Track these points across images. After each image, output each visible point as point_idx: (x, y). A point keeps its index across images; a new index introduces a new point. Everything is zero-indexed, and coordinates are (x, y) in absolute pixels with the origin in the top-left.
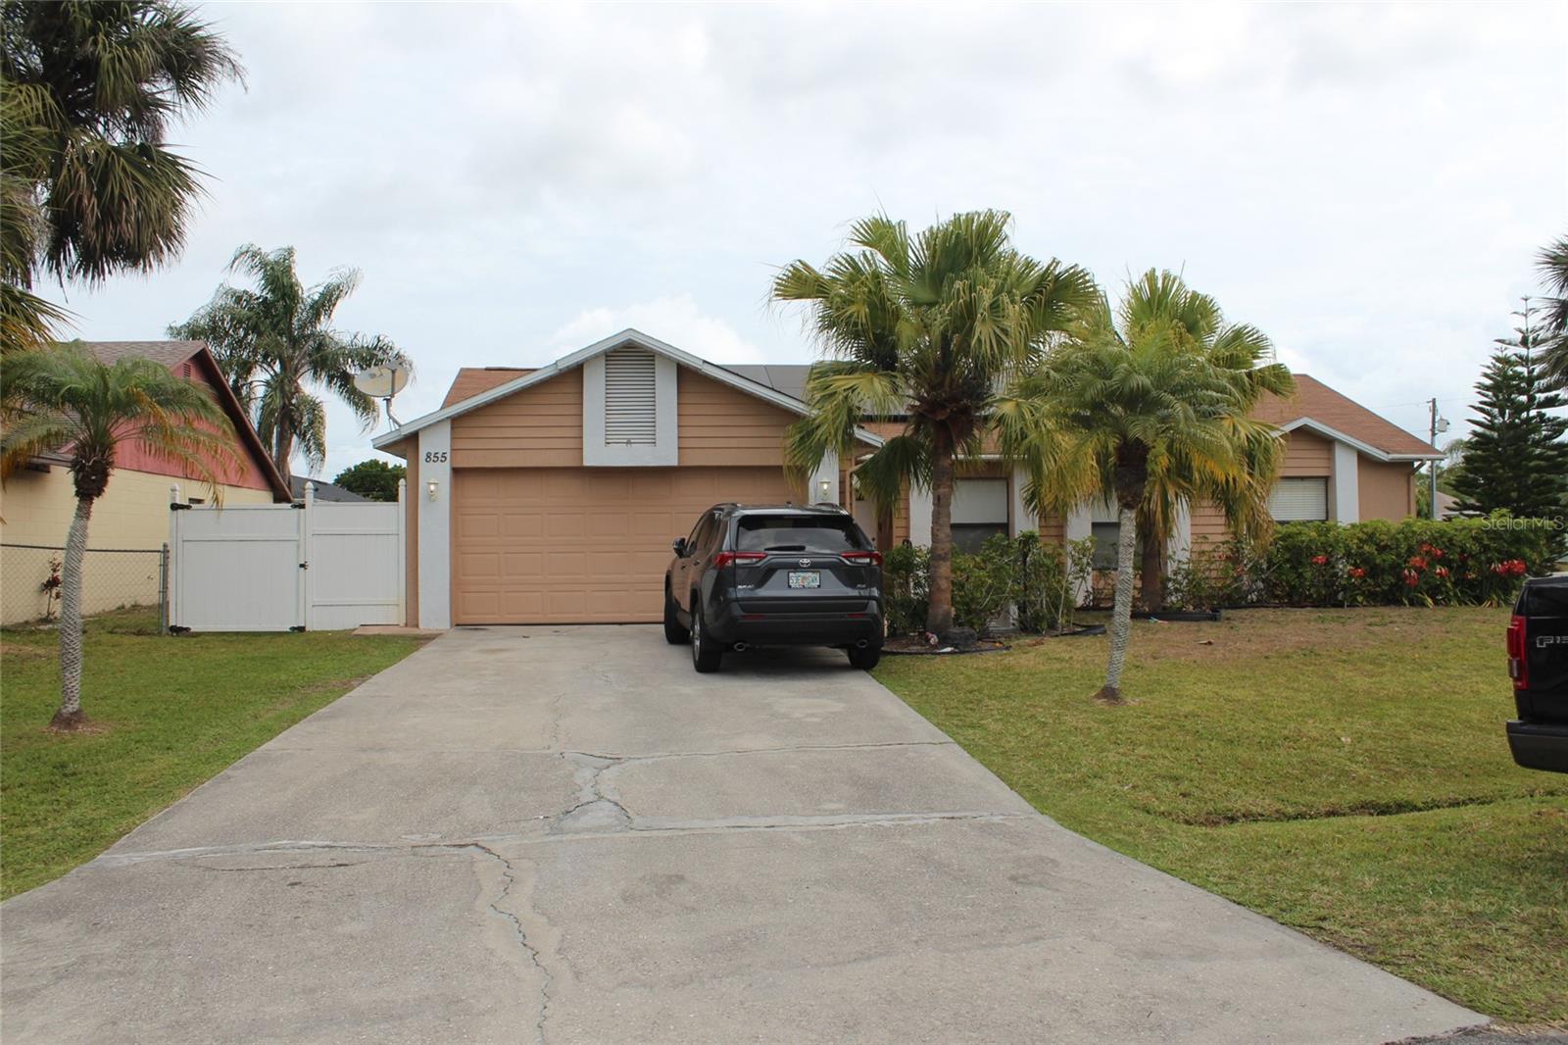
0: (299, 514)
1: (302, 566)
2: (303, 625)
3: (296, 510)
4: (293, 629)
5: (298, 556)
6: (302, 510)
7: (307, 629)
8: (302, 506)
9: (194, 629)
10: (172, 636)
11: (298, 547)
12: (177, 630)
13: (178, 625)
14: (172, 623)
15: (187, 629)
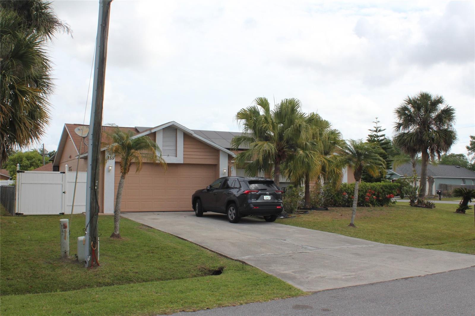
0: (63, 175)
1: (64, 192)
2: (63, 212)
3: (62, 174)
4: (60, 213)
5: (62, 190)
6: (64, 174)
7: (65, 214)
8: (64, 173)
9: (25, 214)
10: (17, 216)
11: (62, 186)
12: (18, 214)
13: (19, 213)
14: (16, 212)
15: (22, 214)
